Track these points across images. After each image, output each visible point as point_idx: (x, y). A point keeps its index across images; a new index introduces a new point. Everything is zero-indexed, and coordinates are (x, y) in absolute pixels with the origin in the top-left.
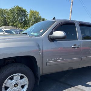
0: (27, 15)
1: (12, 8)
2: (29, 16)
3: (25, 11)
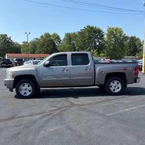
1: (81, 30)
3: (99, 31)
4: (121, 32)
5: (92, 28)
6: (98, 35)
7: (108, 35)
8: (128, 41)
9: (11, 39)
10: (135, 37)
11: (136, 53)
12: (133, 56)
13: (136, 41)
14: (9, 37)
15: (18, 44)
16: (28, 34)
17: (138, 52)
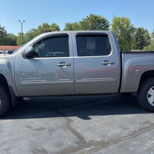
0: (108, 26)
1: (84, 19)
2: (111, 27)
3: (104, 21)
4: (128, 23)
5: (96, 18)
6: (102, 26)
7: (113, 26)
8: (135, 33)
9: (5, 29)
10: (143, 29)
11: (144, 46)
12: (140, 49)
13: (143, 33)
14: (2, 27)
15: (13, 36)
16: (22, 22)
17: (146, 46)
